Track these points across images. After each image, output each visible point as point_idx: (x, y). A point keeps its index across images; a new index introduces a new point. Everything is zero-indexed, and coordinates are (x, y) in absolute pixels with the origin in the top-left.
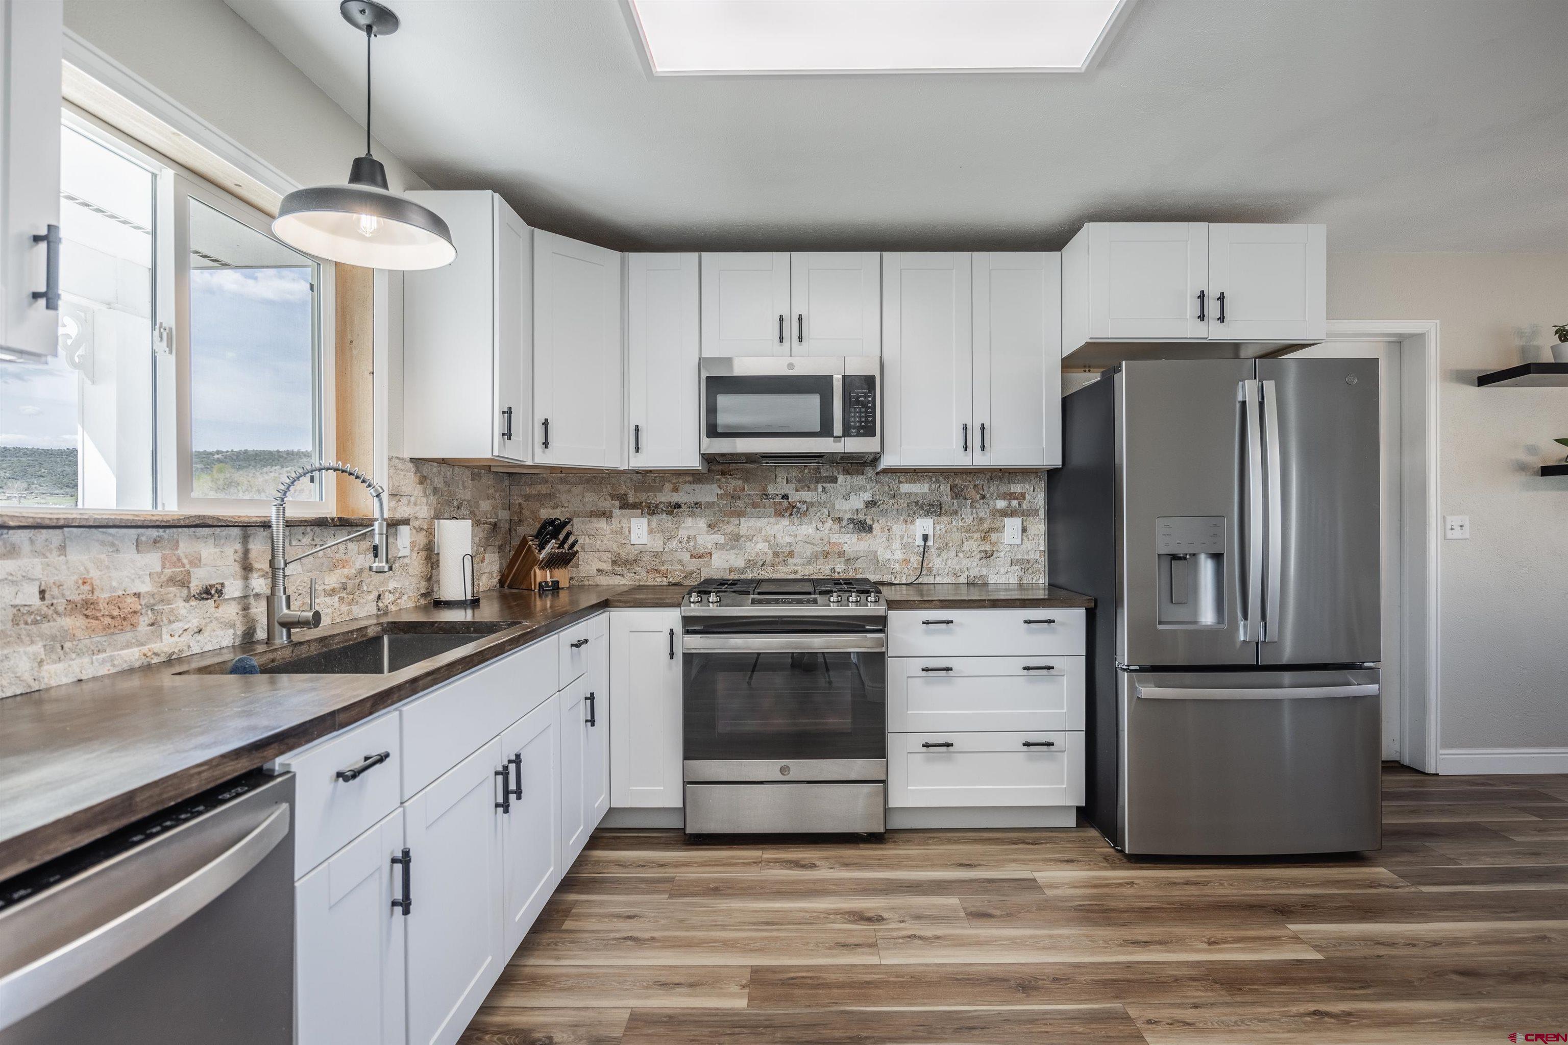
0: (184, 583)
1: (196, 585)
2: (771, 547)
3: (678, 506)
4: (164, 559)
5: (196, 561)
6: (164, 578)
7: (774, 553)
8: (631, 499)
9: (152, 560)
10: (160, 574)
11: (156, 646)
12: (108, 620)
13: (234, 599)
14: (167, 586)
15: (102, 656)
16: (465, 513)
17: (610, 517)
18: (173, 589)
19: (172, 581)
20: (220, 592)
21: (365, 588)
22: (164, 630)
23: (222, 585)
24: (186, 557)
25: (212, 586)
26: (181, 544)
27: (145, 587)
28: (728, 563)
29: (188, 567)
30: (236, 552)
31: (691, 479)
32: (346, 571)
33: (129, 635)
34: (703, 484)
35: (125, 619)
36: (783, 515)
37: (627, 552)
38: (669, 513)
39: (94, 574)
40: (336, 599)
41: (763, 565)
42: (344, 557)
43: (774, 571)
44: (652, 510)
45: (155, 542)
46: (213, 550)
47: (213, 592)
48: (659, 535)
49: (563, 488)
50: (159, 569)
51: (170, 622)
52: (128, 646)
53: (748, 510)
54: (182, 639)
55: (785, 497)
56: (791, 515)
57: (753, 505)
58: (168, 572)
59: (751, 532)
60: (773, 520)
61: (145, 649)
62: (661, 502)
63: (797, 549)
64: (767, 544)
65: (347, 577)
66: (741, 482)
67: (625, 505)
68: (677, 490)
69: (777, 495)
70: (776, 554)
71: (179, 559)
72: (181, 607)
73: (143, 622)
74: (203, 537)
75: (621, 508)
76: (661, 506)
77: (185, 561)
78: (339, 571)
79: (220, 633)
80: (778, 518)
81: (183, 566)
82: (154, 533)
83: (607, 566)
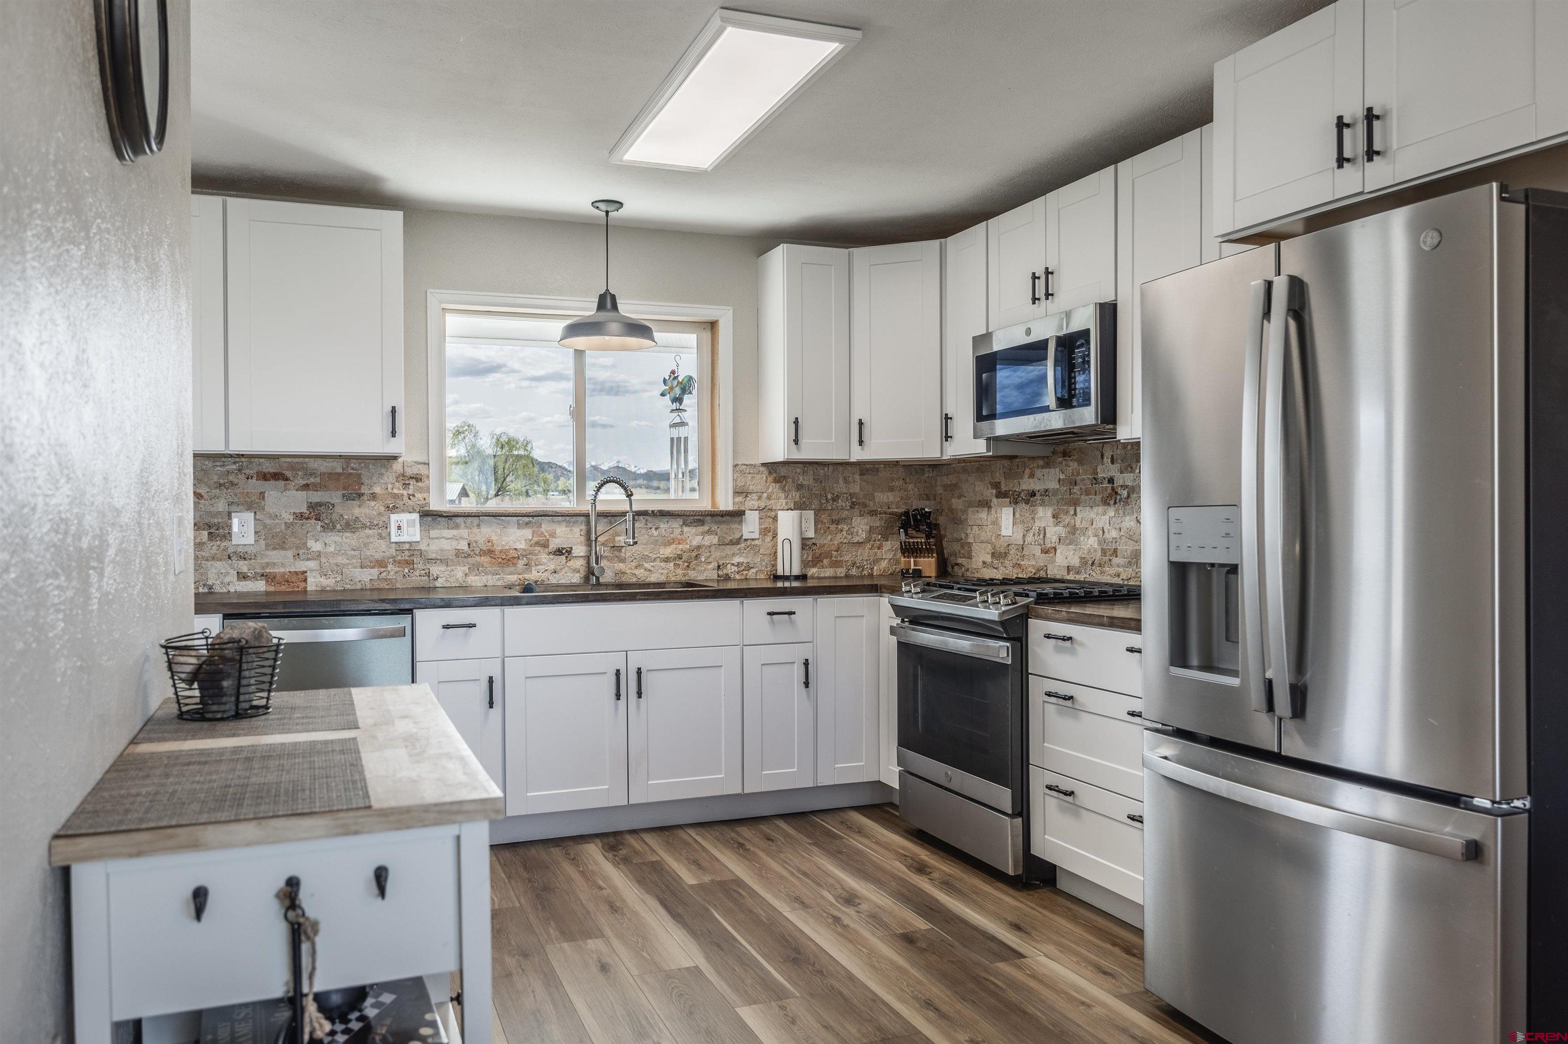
0: (545, 545)
1: (553, 546)
2: (1100, 543)
3: (1033, 494)
4: (533, 533)
5: (553, 535)
6: (533, 542)
7: (1102, 550)
8: (1004, 488)
9: (527, 533)
10: (530, 540)
11: (527, 576)
12: (500, 560)
13: (582, 557)
14: (535, 546)
15: (498, 576)
16: (844, 504)
17: (990, 507)
18: (538, 548)
19: (538, 544)
20: (569, 552)
21: (703, 560)
22: (533, 569)
23: (571, 548)
24: (547, 532)
25: (563, 549)
26: (543, 525)
27: (522, 546)
28: (1066, 560)
29: (548, 537)
30: (581, 530)
31: (1041, 463)
32: (680, 547)
33: (512, 569)
34: (1050, 468)
35: (509, 560)
36: (1109, 504)
37: (1001, 545)
38: (1027, 502)
39: (494, 538)
40: (672, 564)
41: (1093, 564)
42: (679, 537)
43: (1102, 573)
44: (1015, 499)
45: (527, 524)
46: (564, 529)
47: (564, 552)
48: (1020, 526)
49: (963, 477)
50: (531, 538)
51: (536, 565)
52: (511, 574)
53: (1083, 497)
54: (544, 574)
55: (1111, 481)
56: (1115, 503)
57: (1086, 492)
58: (535, 539)
59: (1084, 525)
60: (1100, 509)
61: (520, 577)
62: (1022, 490)
63: (1121, 548)
64: (1096, 538)
65: (682, 550)
66: (1076, 464)
67: (1001, 495)
68: (1034, 475)
69: (1104, 478)
70: (1104, 552)
71: (542, 533)
72: (544, 557)
73: (521, 563)
74: (558, 522)
75: (997, 497)
76: (1022, 494)
77: (546, 534)
78: (674, 546)
79: (570, 575)
80: (1106, 507)
81: (545, 536)
82: (526, 519)
83: (988, 559)
